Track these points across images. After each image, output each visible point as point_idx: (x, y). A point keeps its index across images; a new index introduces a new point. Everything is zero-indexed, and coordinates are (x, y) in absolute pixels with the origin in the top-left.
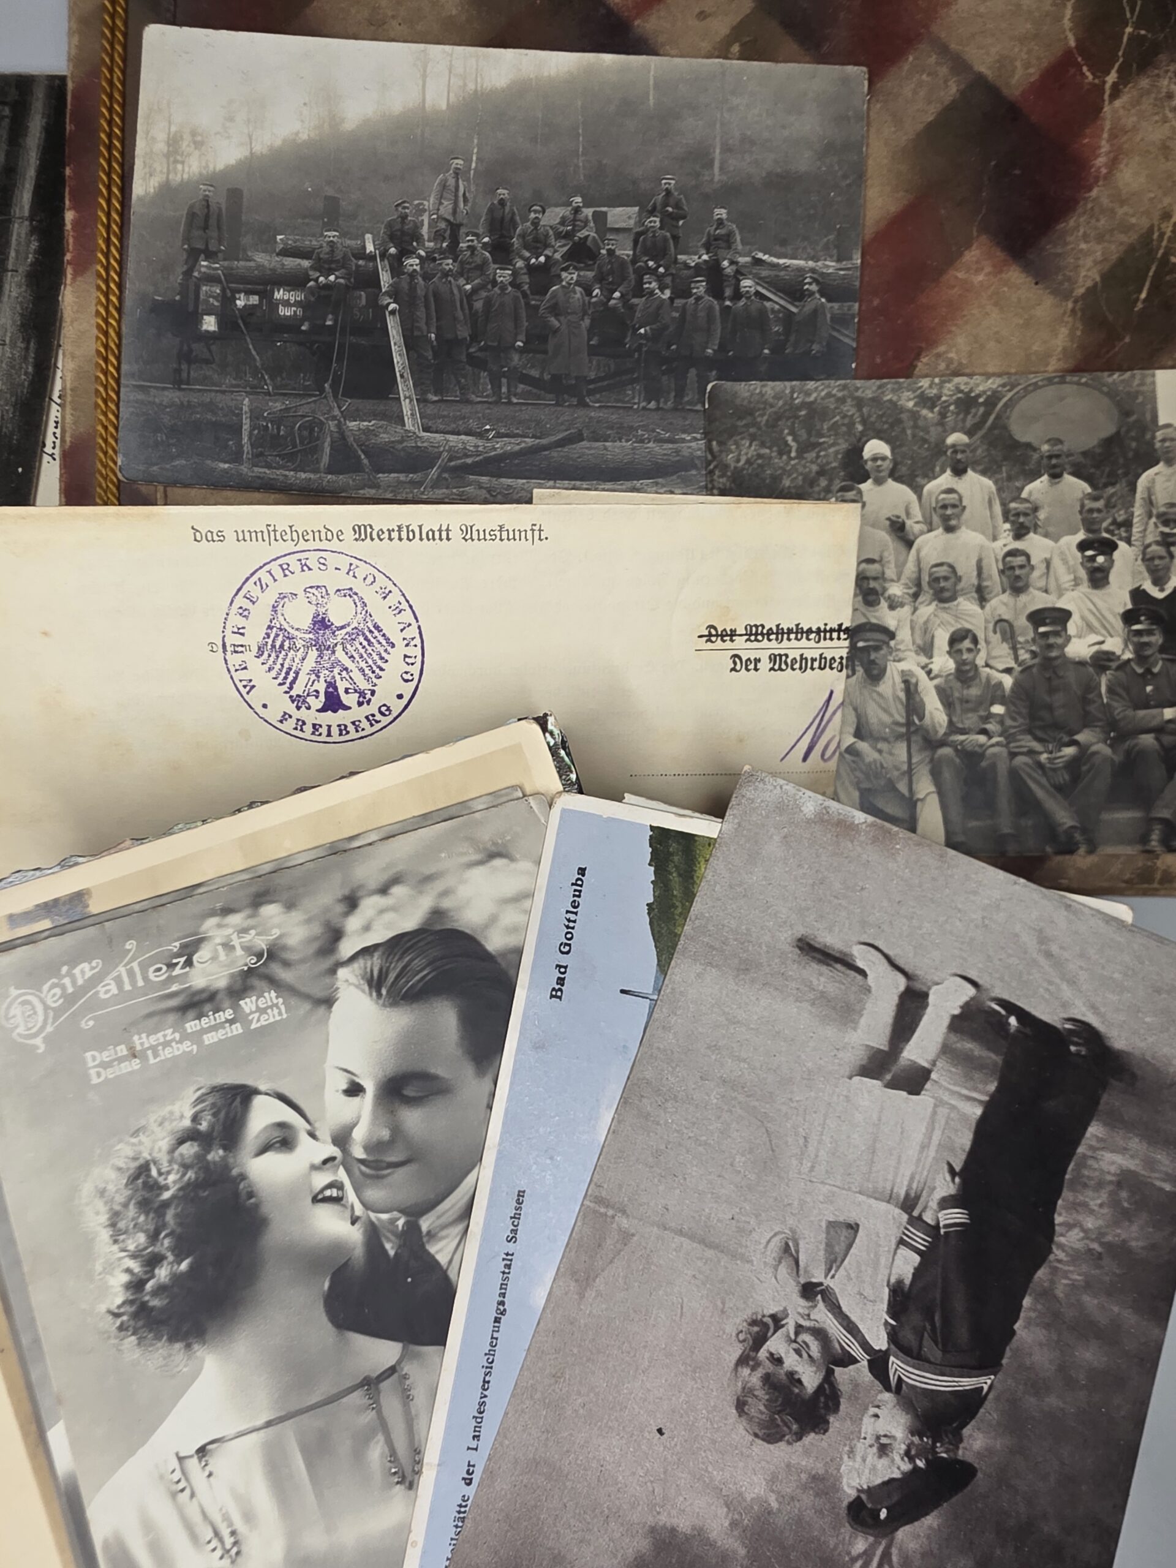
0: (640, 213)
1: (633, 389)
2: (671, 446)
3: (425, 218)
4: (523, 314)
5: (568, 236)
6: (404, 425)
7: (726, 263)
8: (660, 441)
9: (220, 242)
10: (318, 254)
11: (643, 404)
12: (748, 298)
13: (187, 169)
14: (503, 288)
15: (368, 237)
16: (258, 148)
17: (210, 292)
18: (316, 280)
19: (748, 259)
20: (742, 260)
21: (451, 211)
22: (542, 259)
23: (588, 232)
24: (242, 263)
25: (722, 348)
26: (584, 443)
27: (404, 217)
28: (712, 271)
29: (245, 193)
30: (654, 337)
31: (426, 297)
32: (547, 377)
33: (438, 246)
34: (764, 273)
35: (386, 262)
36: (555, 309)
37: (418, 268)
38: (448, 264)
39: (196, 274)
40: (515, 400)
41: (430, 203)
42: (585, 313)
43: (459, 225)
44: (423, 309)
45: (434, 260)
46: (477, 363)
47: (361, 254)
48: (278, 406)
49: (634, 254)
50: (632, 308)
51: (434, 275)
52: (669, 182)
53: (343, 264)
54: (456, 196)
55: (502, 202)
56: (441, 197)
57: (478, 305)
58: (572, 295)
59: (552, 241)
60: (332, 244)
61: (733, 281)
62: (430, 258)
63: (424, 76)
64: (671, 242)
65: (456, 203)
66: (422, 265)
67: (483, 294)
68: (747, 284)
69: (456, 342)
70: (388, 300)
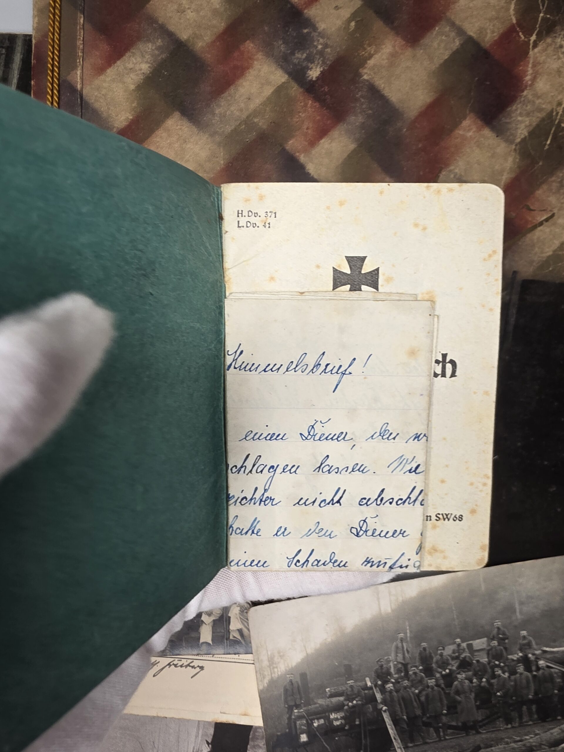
0: (488, 641)
2: (520, 743)
3: (391, 664)
4: (443, 697)
5: (457, 658)
7: (530, 655)
8: (515, 742)
9: (301, 699)
10: (346, 692)
12: (543, 669)
13: (279, 670)
14: (432, 688)
15: (367, 679)
16: (309, 651)
17: (301, 724)
18: (348, 705)
20: (538, 652)
21: (402, 658)
22: (447, 671)
23: (466, 654)
24: (313, 706)
25: (536, 693)
26: (482, 750)
27: (381, 666)
28: (525, 661)
29: (308, 673)
30: (504, 696)
31: (399, 701)
32: (460, 724)
33: (400, 675)
34: (548, 656)
35: (378, 689)
36: (458, 693)
37: (392, 688)
38: (406, 683)
39: (293, 717)
40: (447, 737)
41: (392, 657)
42: (471, 691)
43: (407, 664)
44: (398, 706)
45: (399, 682)
46: (427, 725)
47: (366, 688)
49: (489, 660)
50: (491, 685)
51: (400, 690)
52: (498, 623)
53: (358, 694)
54: (403, 651)
55: (425, 649)
56: (397, 653)
57: (423, 699)
58: (464, 684)
59: (451, 662)
60: (351, 687)
62: (397, 682)
63: (378, 599)
64: (504, 650)
65: (404, 654)
66: (394, 686)
67: (424, 693)
68: (541, 663)
69: (416, 717)
70: (382, 706)
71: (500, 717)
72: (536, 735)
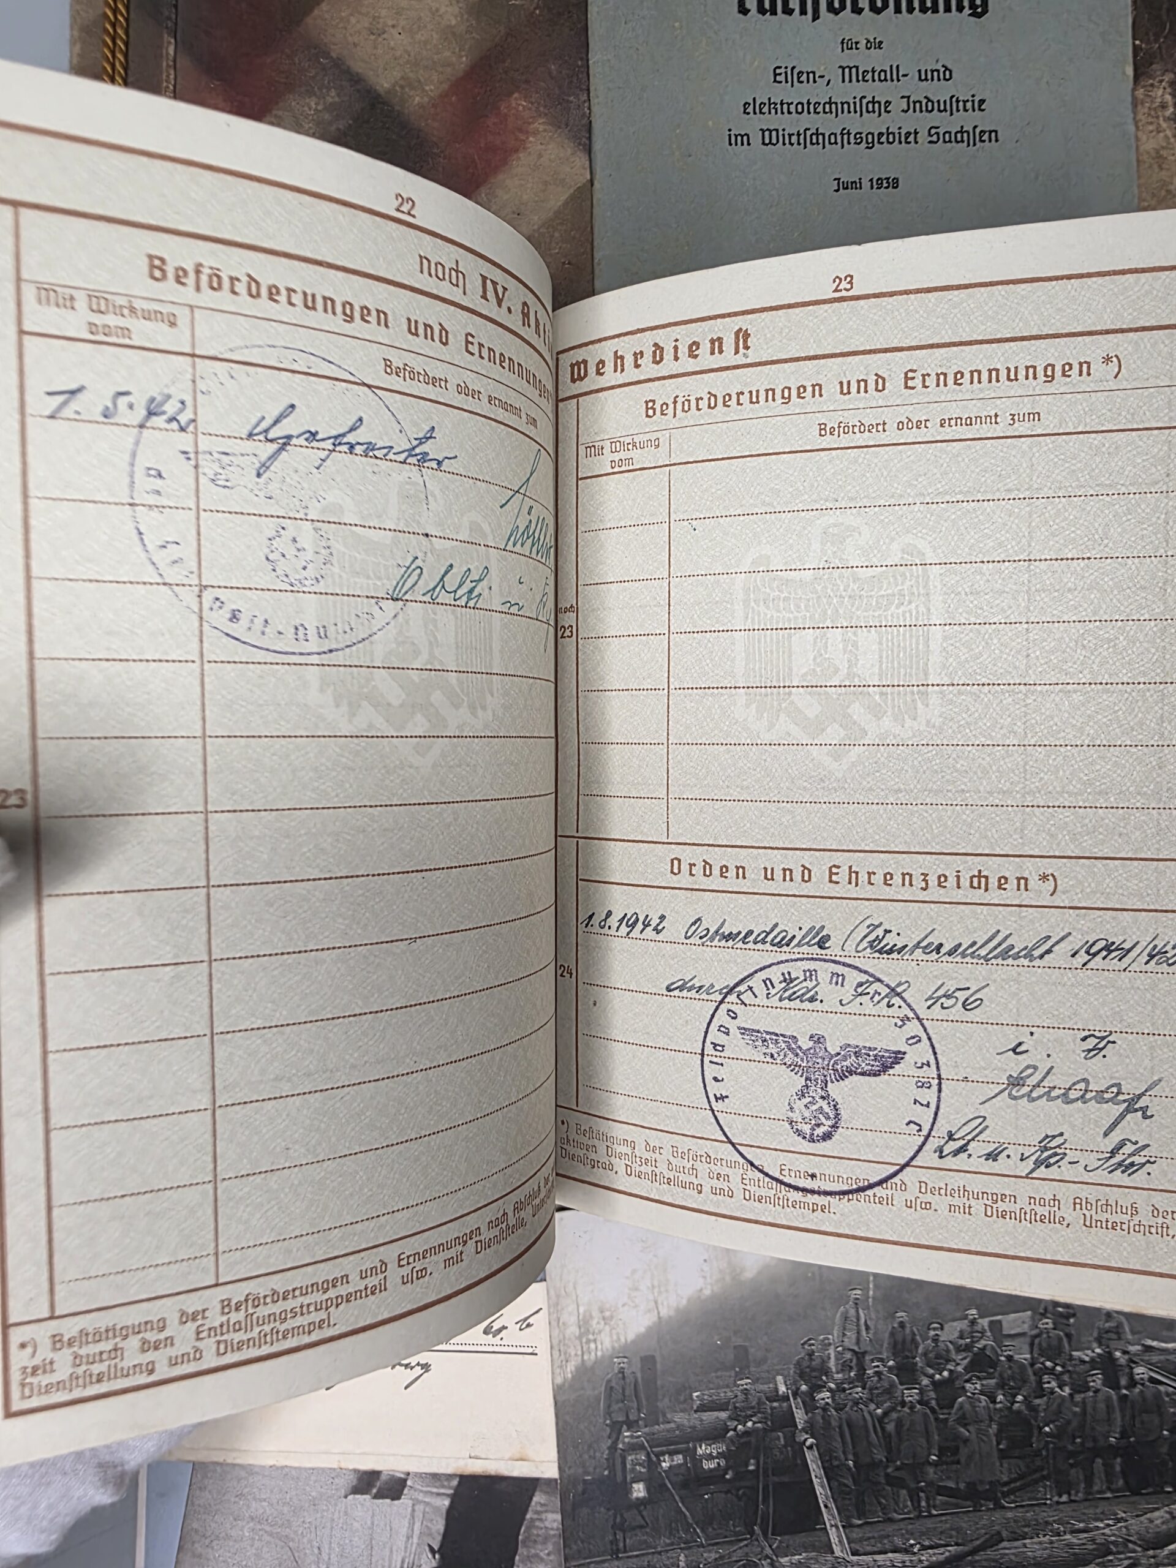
1: (1045, 1487)
2: (1086, 1535)
3: (831, 1351)
4: (933, 1426)
5: (968, 1348)
6: (833, 1552)
7: (1117, 1354)
8: (1074, 1532)
9: (639, 1409)
10: (734, 1403)
11: (1056, 1499)
12: (1143, 1385)
13: (600, 1347)
14: (912, 1407)
15: (780, 1378)
16: (664, 1312)
17: (636, 1461)
18: (735, 1430)
20: (1133, 1349)
21: (854, 1340)
22: (946, 1374)
23: (986, 1342)
24: (663, 1426)
25: (1124, 1435)
26: (1005, 1544)
27: (811, 1354)
28: (1107, 1364)
29: (658, 1357)
30: (1059, 1434)
31: (841, 1427)
32: (962, 1486)
33: (847, 1376)
34: (1156, 1359)
35: (799, 1400)
36: (963, 1420)
37: (829, 1401)
38: (858, 1392)
39: (620, 1446)
40: (934, 1512)
41: (834, 1337)
42: (991, 1420)
43: (865, 1353)
44: (838, 1439)
45: (844, 1390)
47: (775, 1396)
48: (713, 1556)
49: (1032, 1358)
50: (1033, 1409)
51: (846, 1405)
53: (759, 1408)
54: (858, 1325)
55: (902, 1325)
56: (845, 1329)
57: (890, 1427)
58: (978, 1404)
59: (954, 1356)
60: (746, 1392)
62: (840, 1389)
64: (1065, 1340)
65: (858, 1333)
66: (833, 1397)
67: (894, 1415)
68: (1139, 1371)
69: (874, 1465)
70: (805, 1436)
71: (1044, 1478)
72: (1119, 1520)
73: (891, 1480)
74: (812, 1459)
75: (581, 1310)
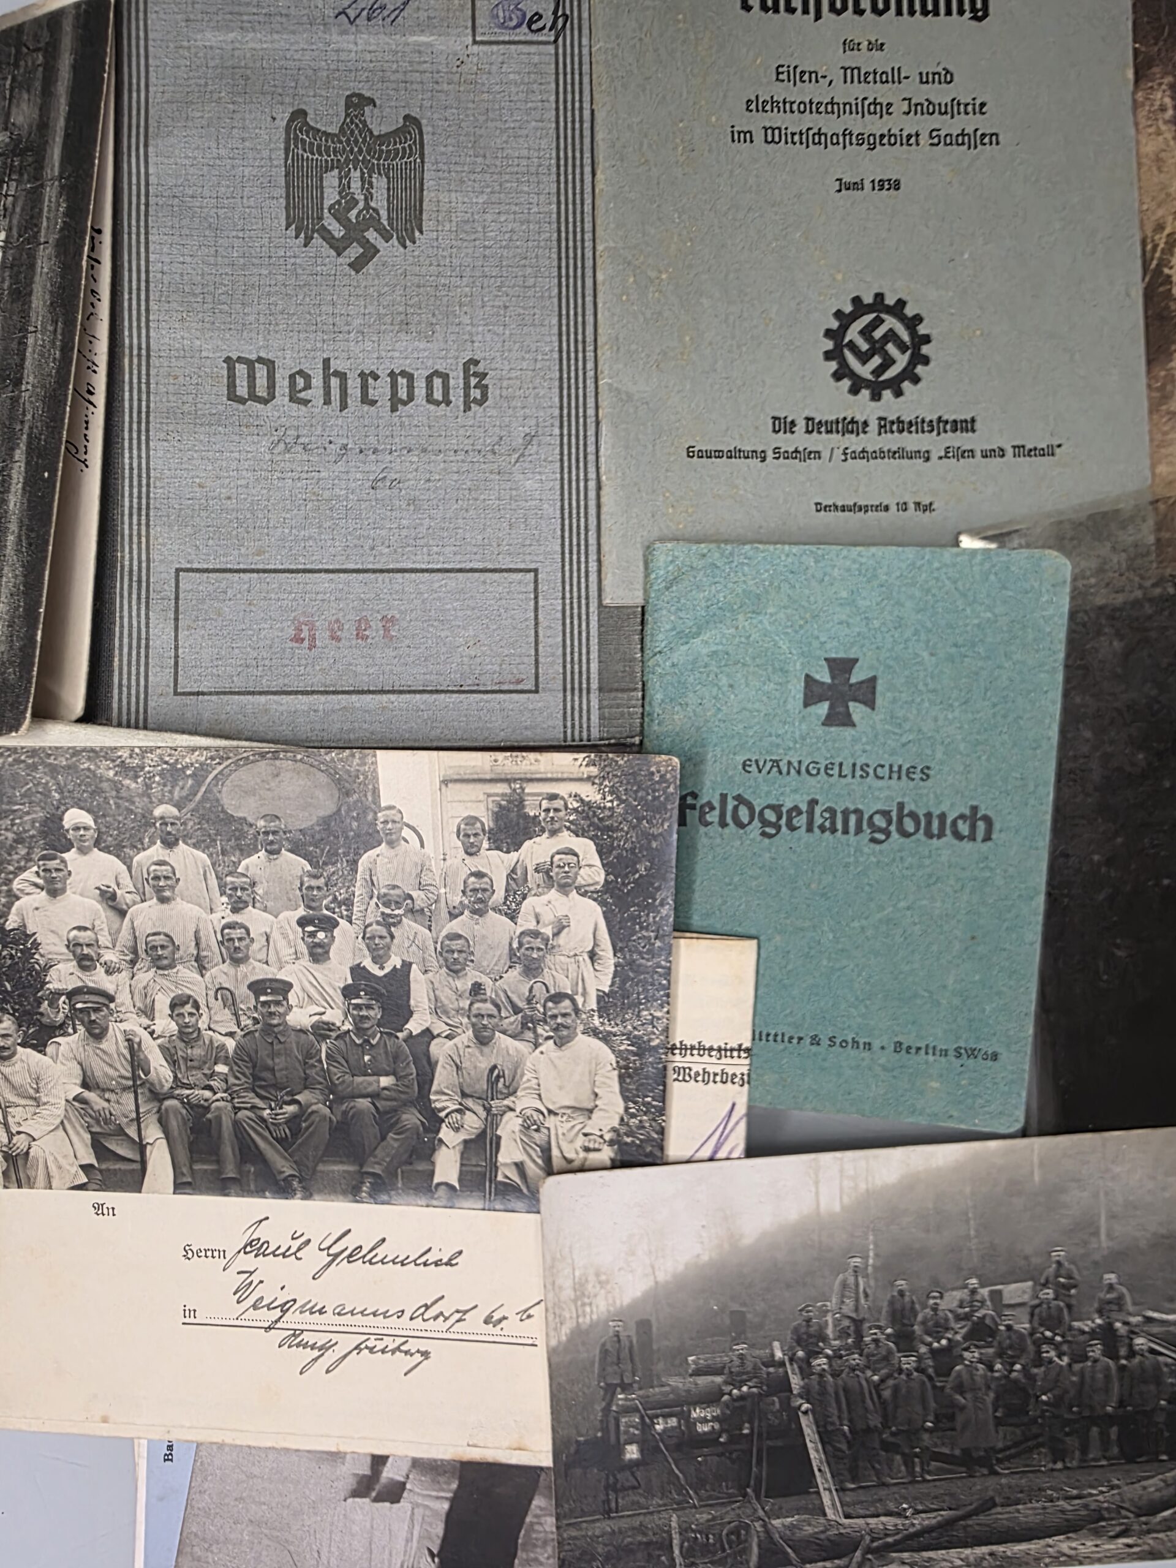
0: (1034, 1288)
2: (1078, 1501)
3: (829, 1318)
4: (930, 1393)
5: (967, 1317)
6: (825, 1515)
7: (1118, 1325)
8: (1068, 1498)
9: (634, 1373)
10: (730, 1368)
11: (1050, 1465)
12: (1142, 1355)
13: (595, 1310)
14: (909, 1374)
15: (776, 1344)
16: (661, 1277)
17: (630, 1423)
18: (730, 1394)
19: (1139, 1319)
20: (1134, 1320)
21: (852, 1308)
22: (944, 1342)
23: (986, 1311)
24: (657, 1390)
25: (1121, 1404)
26: (999, 1509)
27: (808, 1320)
28: (1107, 1335)
29: (654, 1322)
30: (1056, 1403)
31: (837, 1393)
32: (957, 1452)
33: (844, 1343)
34: (1156, 1329)
35: (795, 1365)
36: (960, 1388)
37: (826, 1367)
38: (856, 1359)
39: (614, 1408)
40: (929, 1478)
41: (832, 1304)
42: (989, 1388)
43: (862, 1321)
44: (834, 1405)
45: (841, 1357)
47: (771, 1362)
48: (705, 1517)
49: (1032, 1328)
50: (1032, 1378)
51: (842, 1372)
52: (1060, 1254)
53: (755, 1374)
54: (857, 1293)
55: (901, 1293)
56: (843, 1296)
57: (887, 1394)
58: (975, 1372)
59: (953, 1324)
60: (741, 1357)
61: (1127, 1341)
62: (837, 1355)
63: (817, 1183)
64: (1065, 1311)
65: (857, 1300)
66: (830, 1366)
67: (891, 1382)
68: (1140, 1341)
69: (869, 1430)
70: (801, 1401)
71: (1042, 1445)
72: (1112, 1487)
73: (887, 1447)
74: (807, 1425)
75: (577, 1273)
